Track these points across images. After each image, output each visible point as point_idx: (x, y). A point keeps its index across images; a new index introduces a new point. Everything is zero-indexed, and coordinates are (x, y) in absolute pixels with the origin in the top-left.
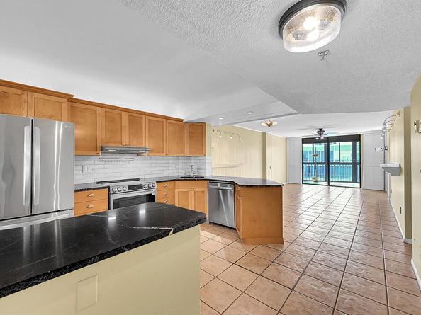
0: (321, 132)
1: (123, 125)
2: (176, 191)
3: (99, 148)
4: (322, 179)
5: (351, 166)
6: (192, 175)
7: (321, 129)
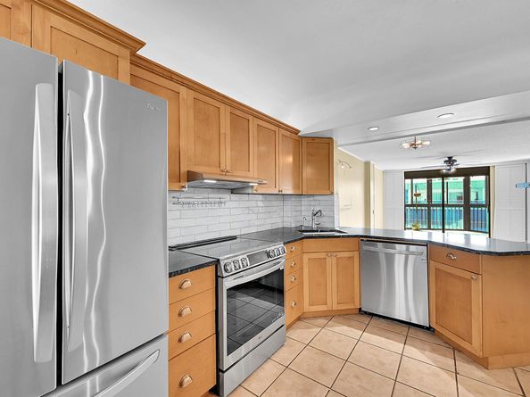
0: (450, 161)
1: (222, 131)
2: (306, 257)
3: (184, 176)
4: (424, 227)
5: (462, 208)
6: (314, 227)
7: (450, 158)
